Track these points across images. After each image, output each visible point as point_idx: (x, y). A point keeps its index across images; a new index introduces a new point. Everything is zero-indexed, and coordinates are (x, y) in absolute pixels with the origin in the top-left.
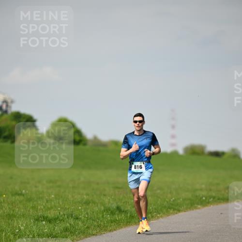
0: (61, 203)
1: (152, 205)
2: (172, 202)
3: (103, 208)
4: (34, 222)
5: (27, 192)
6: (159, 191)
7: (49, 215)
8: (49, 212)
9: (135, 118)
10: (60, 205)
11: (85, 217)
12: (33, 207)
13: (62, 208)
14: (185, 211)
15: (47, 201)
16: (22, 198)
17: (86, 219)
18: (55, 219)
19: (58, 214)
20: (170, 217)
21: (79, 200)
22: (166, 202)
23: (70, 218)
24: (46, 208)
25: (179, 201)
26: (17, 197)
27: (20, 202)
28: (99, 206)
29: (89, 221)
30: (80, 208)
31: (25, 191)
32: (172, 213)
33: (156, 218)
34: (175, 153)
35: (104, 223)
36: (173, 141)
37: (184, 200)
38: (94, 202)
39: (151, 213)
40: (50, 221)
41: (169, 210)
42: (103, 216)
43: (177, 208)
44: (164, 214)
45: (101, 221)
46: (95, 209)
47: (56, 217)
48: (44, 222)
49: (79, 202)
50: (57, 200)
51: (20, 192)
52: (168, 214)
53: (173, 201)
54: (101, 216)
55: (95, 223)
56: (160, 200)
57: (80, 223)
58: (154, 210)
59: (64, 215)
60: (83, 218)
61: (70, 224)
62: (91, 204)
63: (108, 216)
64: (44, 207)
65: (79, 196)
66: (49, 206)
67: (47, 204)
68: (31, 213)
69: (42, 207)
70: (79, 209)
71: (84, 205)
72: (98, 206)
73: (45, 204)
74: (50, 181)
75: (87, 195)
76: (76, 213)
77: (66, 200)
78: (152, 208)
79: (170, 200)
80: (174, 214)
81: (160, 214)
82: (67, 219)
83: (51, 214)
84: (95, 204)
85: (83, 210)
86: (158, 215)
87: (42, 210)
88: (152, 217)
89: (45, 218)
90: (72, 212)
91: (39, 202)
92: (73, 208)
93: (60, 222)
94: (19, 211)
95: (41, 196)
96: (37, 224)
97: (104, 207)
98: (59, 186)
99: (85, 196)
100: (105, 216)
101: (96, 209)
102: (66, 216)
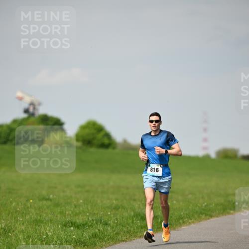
0: (90, 209)
1: (184, 211)
2: (203, 208)
3: (132, 214)
4: (62, 228)
5: (55, 197)
6: (190, 196)
7: (78, 221)
8: (77, 217)
9: (151, 118)
10: (89, 210)
11: (114, 222)
12: (61, 213)
13: (90, 214)
14: (217, 217)
15: (75, 206)
16: (49, 203)
17: (115, 225)
18: (83, 225)
19: (87, 219)
20: (201, 223)
21: (108, 205)
22: (198, 207)
23: (99, 223)
24: (74, 213)
25: (211, 206)
26: (45, 202)
27: (48, 207)
28: (129, 211)
29: (118, 226)
30: (109, 213)
31: (53, 196)
32: (203, 219)
33: (188, 223)
34: (207, 157)
35: (134, 229)
36: (205, 144)
37: (216, 205)
38: (123, 208)
39: (182, 218)
40: (78, 227)
41: (201, 215)
42: (133, 222)
43: (209, 213)
44: (195, 219)
45: (131, 227)
46: (124, 214)
47: (85, 222)
48: (72, 228)
49: (108, 207)
50: (86, 206)
51: (47, 197)
52: (199, 219)
53: (205, 206)
54: (130, 221)
55: (125, 229)
56: (191, 205)
57: (109, 229)
58: (185, 216)
59: (93, 220)
60: (112, 224)
61: (99, 230)
62: (120, 210)
63: (138, 221)
64: (72, 213)
65: (108, 201)
66: (78, 212)
67: (75, 209)
68: (59, 219)
69: (70, 213)
70: (109, 215)
71: (114, 210)
72: (127, 211)
73: (74, 209)
74: (78, 186)
75: (116, 199)
76: (105, 219)
77: (95, 206)
78: (184, 214)
79: (202, 206)
80: (206, 220)
81: (191, 219)
82: (96, 225)
83: (79, 220)
84: (124, 209)
85: (112, 216)
86: (190, 221)
87: (70, 215)
88: (184, 222)
89: (73, 224)
90: (101, 217)
91: (67, 207)
92: (102, 213)
93: (89, 228)
94: (46, 216)
95: (69, 201)
96: (65, 229)
97: (134, 213)
98: (88, 191)
99: (114, 201)
100: (135, 222)
101: (126, 214)
102: (95, 222)
